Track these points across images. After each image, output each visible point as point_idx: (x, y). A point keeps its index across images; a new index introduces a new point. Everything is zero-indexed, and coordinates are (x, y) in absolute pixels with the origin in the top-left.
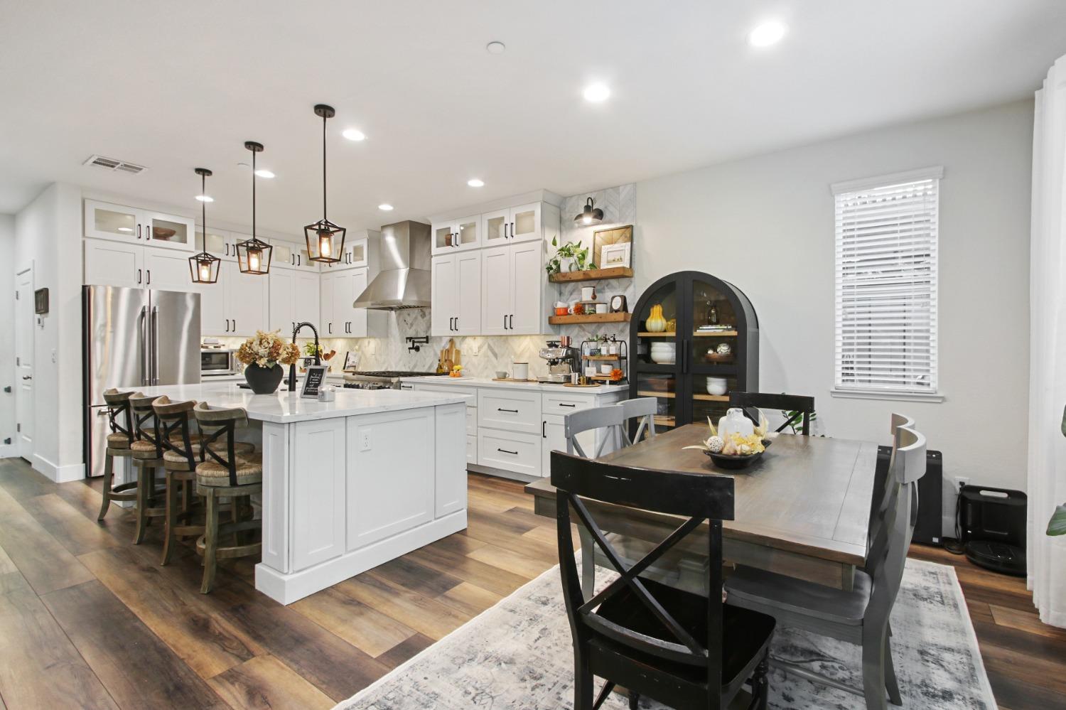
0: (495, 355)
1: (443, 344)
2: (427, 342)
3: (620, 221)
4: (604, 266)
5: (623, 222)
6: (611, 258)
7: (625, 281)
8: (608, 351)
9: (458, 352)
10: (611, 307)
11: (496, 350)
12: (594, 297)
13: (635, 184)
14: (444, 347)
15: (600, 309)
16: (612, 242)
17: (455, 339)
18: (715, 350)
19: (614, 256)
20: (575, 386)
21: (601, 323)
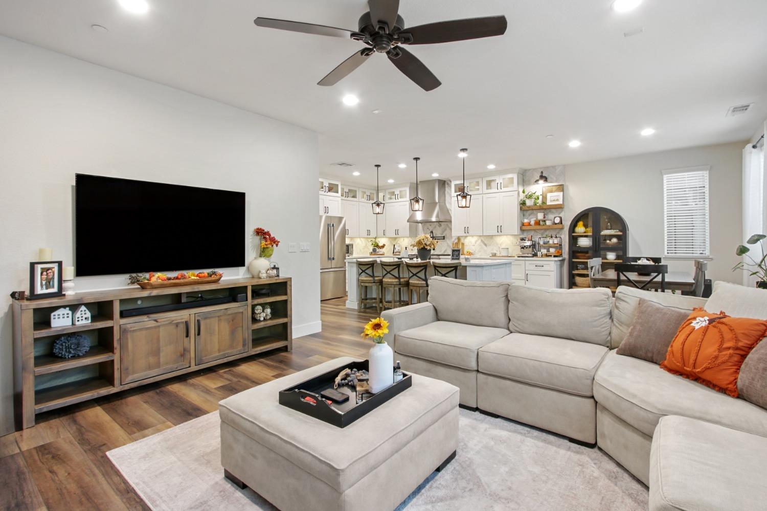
0: (486, 245)
1: (453, 240)
2: (444, 239)
3: (556, 182)
4: (549, 203)
5: (559, 182)
6: (553, 199)
7: (560, 210)
8: (553, 242)
9: (463, 244)
10: (554, 222)
11: (486, 242)
12: (544, 218)
13: (564, 166)
14: (454, 242)
15: (548, 223)
16: (551, 192)
17: (460, 237)
18: (610, 240)
19: (554, 198)
20: (540, 257)
21: (548, 228)
